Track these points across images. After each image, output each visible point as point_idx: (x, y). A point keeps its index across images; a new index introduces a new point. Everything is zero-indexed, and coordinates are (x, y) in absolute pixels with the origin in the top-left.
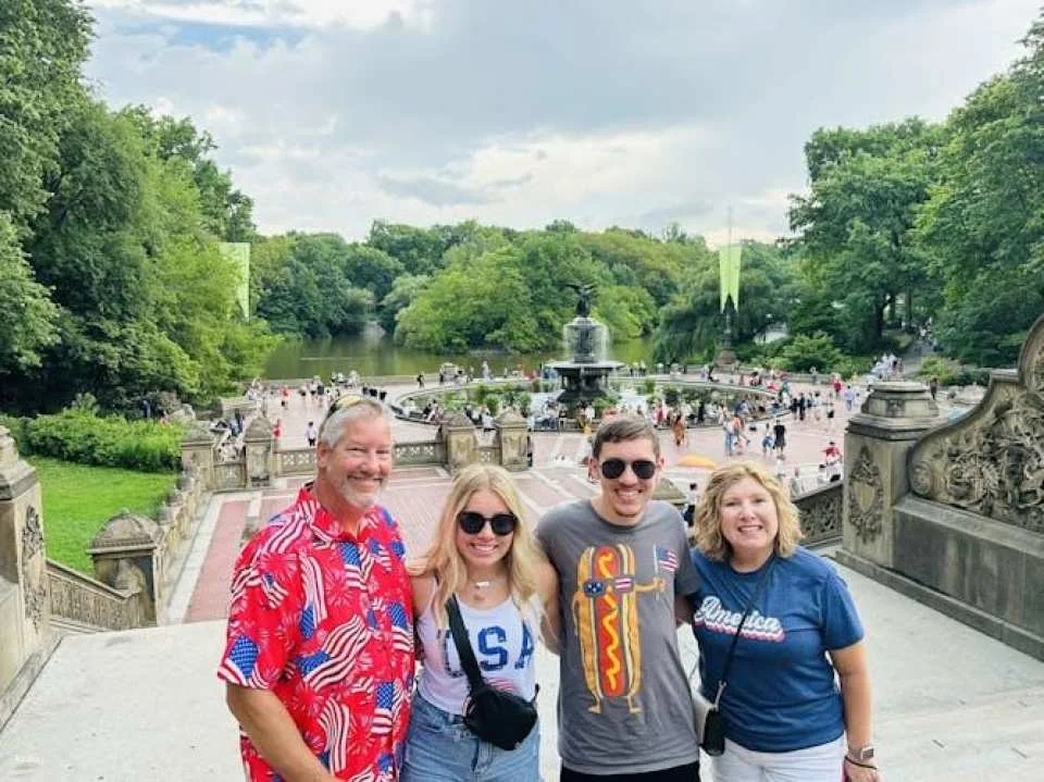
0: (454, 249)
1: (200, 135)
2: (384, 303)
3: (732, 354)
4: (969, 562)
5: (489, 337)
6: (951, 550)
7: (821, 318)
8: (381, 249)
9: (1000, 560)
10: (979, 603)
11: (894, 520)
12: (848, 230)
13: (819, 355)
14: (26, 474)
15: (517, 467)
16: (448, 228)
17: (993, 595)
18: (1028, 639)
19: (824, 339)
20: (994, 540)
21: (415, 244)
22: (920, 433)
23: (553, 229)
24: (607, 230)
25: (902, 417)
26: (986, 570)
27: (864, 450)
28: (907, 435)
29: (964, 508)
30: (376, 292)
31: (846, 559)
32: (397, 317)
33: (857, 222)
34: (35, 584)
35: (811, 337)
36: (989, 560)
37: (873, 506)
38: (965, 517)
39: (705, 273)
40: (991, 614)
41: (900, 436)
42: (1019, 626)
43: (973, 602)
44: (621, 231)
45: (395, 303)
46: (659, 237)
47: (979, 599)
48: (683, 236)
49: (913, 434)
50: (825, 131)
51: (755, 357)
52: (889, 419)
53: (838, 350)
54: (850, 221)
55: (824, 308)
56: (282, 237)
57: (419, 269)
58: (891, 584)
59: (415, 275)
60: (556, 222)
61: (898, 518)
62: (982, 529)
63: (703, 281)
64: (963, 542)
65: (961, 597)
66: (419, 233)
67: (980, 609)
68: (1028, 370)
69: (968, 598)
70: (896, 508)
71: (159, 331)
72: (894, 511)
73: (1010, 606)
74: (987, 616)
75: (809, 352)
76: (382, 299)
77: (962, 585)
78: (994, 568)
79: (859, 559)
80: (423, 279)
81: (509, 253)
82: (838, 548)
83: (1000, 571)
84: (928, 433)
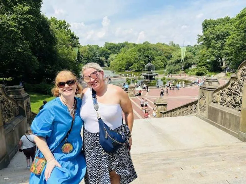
0: (122, 48)
1: (67, 24)
2: (108, 60)
3: (184, 71)
4: (223, 117)
5: (130, 68)
6: (220, 114)
7: (204, 63)
8: (107, 48)
9: (230, 117)
10: (225, 126)
11: (208, 108)
12: (211, 43)
13: (203, 71)
14: (27, 95)
15: (133, 96)
16: (121, 44)
17: (228, 124)
18: (235, 133)
19: (204, 68)
20: (229, 112)
21: (114, 47)
22: (215, 89)
23: (144, 43)
24: (157, 43)
25: (211, 85)
26: (227, 119)
27: (203, 93)
28: (212, 89)
29: (223, 105)
30: (106, 58)
31: (198, 116)
32: (110, 63)
33: (213, 41)
34: (29, 117)
35: (201, 68)
36: (228, 116)
37: (204, 105)
38: (223, 107)
39: (178, 53)
40: (228, 128)
41: (211, 89)
42: (233, 131)
43: (224, 125)
44: (160, 44)
45: (110, 60)
46: (169, 45)
47: (225, 125)
48: (174, 44)
49: (214, 89)
50: (207, 20)
51: (189, 72)
52: (208, 86)
53: (207, 70)
54: (212, 41)
55: (204, 61)
56: (86, 46)
57: (115, 53)
58: (207, 121)
59: (114, 54)
60: (145, 42)
61: (209, 107)
62: (227, 110)
63: (177, 55)
64: (223, 113)
65: (221, 124)
66: (115, 45)
67: (225, 127)
68: (239, 75)
69: (223, 124)
70: (209, 105)
71: (60, 66)
72: (208, 106)
73: (231, 126)
74: (226, 128)
75: (200, 71)
76: (107, 59)
77: (222, 122)
78: (228, 118)
79: (201, 116)
80: (116, 55)
81: (135, 49)
82: (197, 113)
83: (230, 119)
84: (217, 89)
